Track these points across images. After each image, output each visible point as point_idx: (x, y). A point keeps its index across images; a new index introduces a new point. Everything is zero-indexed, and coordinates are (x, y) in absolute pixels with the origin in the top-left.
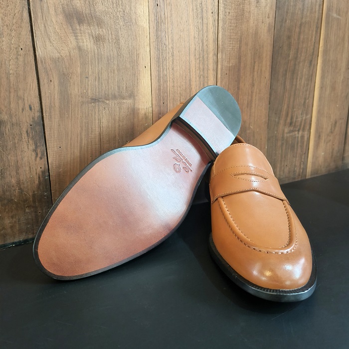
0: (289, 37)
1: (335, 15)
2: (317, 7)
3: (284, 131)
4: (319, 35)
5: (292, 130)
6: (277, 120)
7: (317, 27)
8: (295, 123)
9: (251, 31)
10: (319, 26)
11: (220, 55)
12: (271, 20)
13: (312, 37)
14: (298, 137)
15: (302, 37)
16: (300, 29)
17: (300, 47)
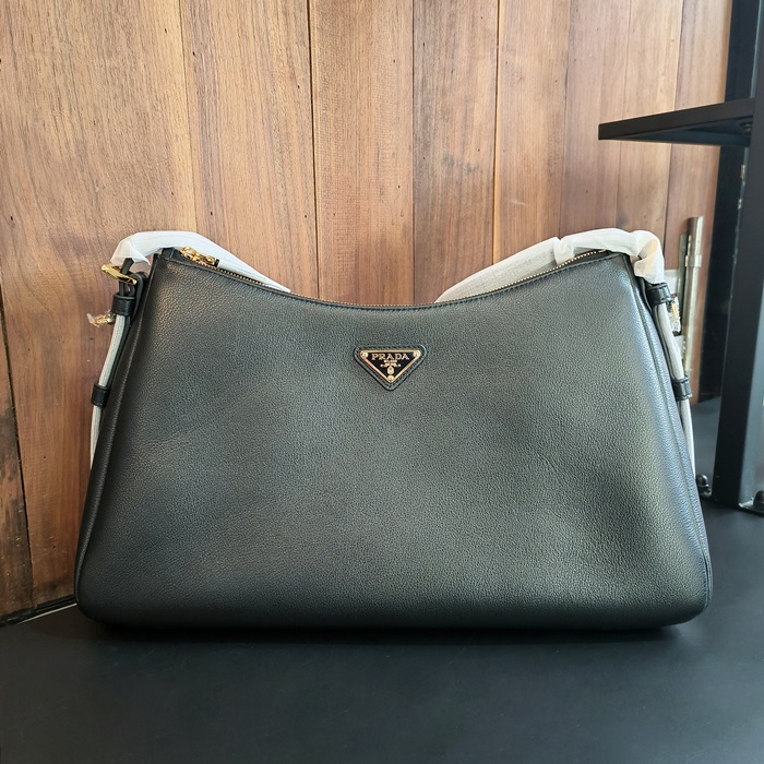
0: (440, 243)
1: (515, 202)
2: (484, 191)
4: (490, 234)
7: (487, 223)
9: (373, 239)
10: (491, 220)
11: (322, 281)
12: (407, 218)
13: (479, 239)
15: (462, 240)
16: (458, 227)
17: (460, 255)
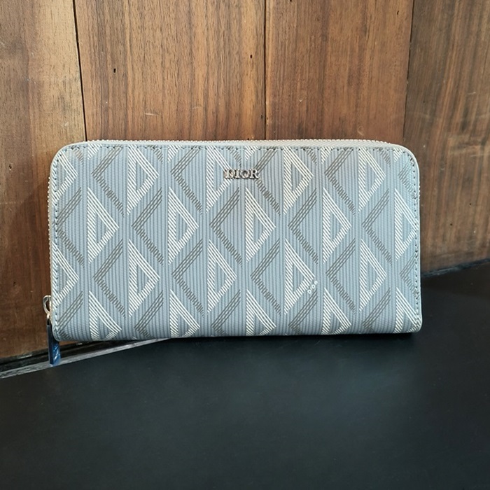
3: (445, 143)
5: (466, 140)
6: (428, 116)
8: (475, 126)
14: (482, 158)
